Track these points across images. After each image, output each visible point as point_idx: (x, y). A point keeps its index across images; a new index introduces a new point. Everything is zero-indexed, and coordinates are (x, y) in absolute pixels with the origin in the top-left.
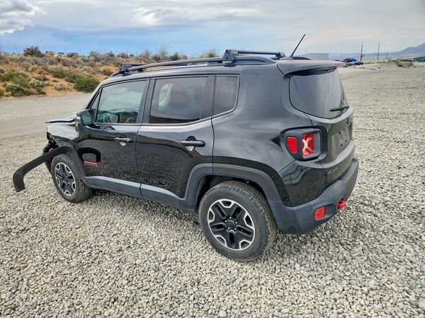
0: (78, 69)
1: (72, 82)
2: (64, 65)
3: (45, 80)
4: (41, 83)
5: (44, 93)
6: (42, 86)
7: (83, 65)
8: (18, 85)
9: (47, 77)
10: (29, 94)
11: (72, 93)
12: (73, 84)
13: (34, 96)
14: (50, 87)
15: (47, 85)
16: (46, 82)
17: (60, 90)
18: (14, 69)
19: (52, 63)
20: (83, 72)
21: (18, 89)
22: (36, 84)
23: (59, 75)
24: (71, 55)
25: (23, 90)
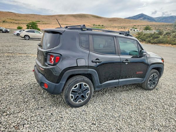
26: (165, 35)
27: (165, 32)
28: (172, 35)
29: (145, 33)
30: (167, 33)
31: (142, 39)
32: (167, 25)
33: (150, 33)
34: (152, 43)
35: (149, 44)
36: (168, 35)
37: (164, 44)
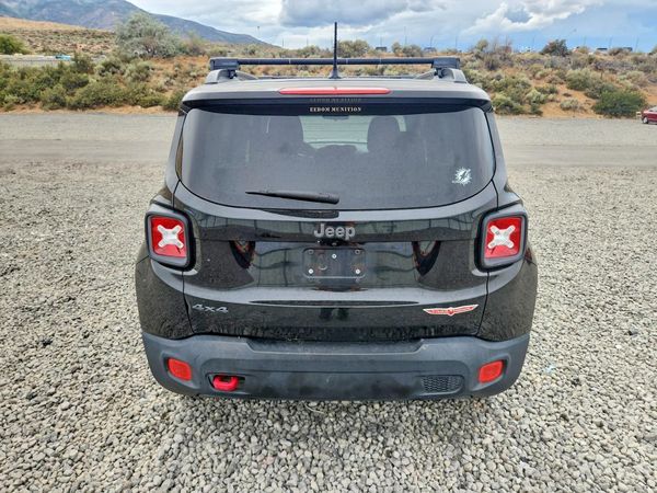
0: (618, 77)
1: (594, 97)
2: (596, 69)
3: (552, 92)
4: (543, 96)
5: (539, 113)
6: (543, 102)
7: (632, 69)
8: (509, 99)
9: (558, 87)
10: (517, 112)
11: (585, 116)
12: (593, 102)
13: (524, 116)
14: (553, 105)
15: (552, 101)
16: (551, 96)
17: (568, 109)
18: (516, 74)
19: (577, 65)
20: (622, 82)
21: (507, 105)
22: (534, 99)
23: (577, 85)
24: (615, 53)
25: (511, 107)
26: (103, 71)
27: (98, 63)
28: (128, 72)
29: (21, 65)
30: (107, 66)
31: (22, 91)
32: (72, 34)
33: (45, 64)
34: (74, 108)
35: (60, 111)
36: (113, 73)
37: (118, 106)
